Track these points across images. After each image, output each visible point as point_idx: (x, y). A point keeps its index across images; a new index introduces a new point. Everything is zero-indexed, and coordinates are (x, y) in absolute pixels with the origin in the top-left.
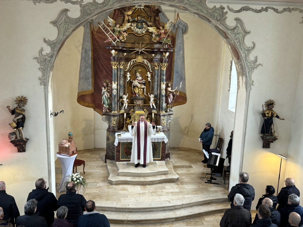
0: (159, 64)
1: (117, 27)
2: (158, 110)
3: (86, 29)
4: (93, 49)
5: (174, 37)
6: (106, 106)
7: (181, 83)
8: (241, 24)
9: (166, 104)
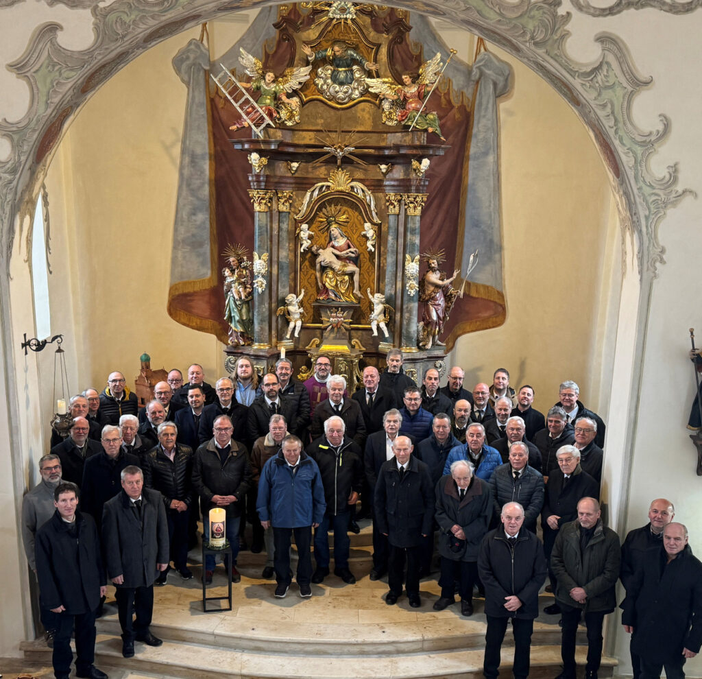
0: (399, 198)
1: (267, 80)
2: (397, 343)
3: (193, 91)
4: (216, 151)
5: (468, 110)
6: (236, 327)
7: (472, 258)
8: (619, 55)
9: (422, 323)
